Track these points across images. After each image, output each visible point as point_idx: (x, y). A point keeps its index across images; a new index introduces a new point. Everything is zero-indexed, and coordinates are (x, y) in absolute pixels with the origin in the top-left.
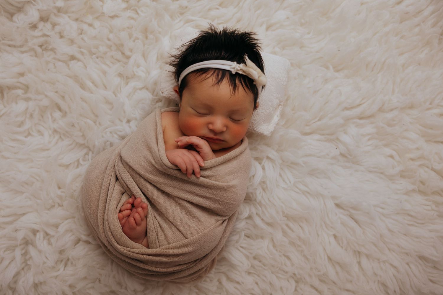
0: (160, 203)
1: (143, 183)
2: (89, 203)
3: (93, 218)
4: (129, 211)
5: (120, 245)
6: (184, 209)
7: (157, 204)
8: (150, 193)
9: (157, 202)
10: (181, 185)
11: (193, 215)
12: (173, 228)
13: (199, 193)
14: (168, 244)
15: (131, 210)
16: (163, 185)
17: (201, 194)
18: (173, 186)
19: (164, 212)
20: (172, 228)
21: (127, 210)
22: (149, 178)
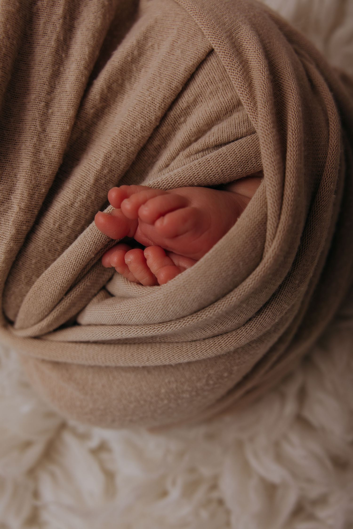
0: (106, 158)
1: (52, 226)
2: (162, 400)
3: (204, 381)
4: (149, 253)
5: (261, 258)
6: (122, 86)
7: (111, 171)
8: (80, 198)
9: (103, 168)
10: (33, 97)
11: (136, 53)
12: (183, 102)
13: (54, 37)
14: (240, 108)
15: (142, 247)
16: (42, 155)
17: (58, 29)
18: (42, 124)
19: (135, 140)
20: (185, 105)
21: (144, 260)
22: (23, 205)
